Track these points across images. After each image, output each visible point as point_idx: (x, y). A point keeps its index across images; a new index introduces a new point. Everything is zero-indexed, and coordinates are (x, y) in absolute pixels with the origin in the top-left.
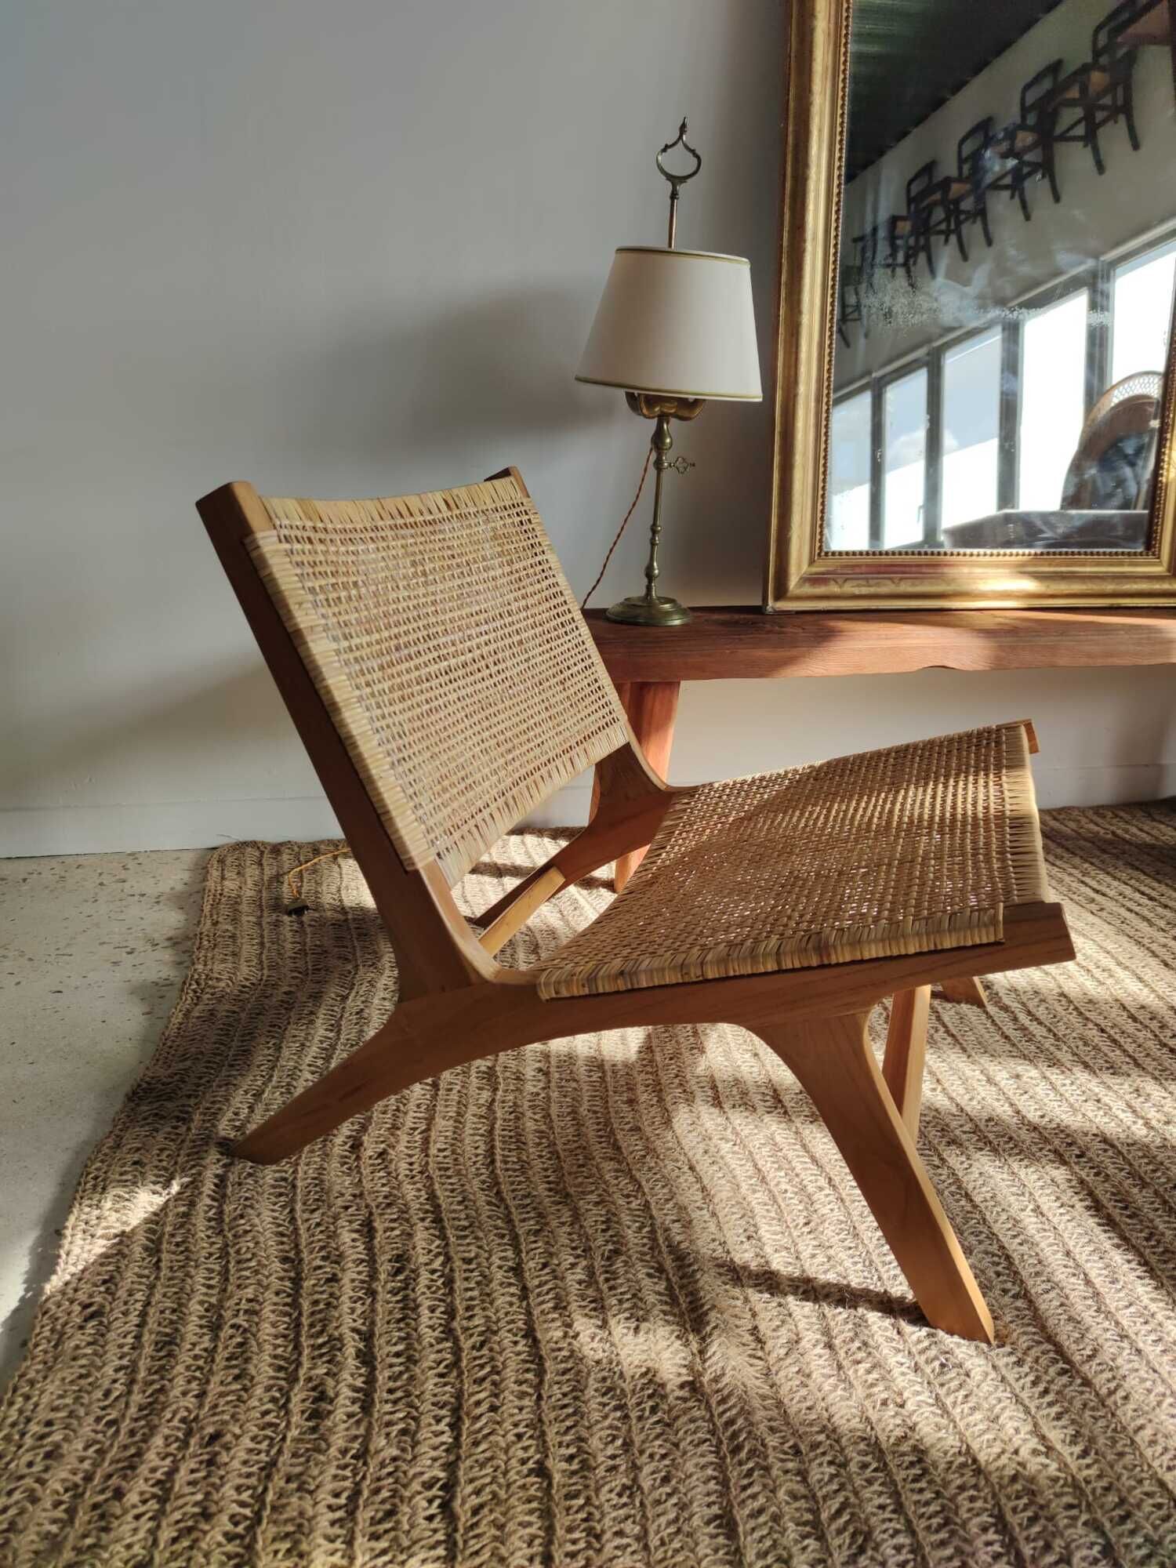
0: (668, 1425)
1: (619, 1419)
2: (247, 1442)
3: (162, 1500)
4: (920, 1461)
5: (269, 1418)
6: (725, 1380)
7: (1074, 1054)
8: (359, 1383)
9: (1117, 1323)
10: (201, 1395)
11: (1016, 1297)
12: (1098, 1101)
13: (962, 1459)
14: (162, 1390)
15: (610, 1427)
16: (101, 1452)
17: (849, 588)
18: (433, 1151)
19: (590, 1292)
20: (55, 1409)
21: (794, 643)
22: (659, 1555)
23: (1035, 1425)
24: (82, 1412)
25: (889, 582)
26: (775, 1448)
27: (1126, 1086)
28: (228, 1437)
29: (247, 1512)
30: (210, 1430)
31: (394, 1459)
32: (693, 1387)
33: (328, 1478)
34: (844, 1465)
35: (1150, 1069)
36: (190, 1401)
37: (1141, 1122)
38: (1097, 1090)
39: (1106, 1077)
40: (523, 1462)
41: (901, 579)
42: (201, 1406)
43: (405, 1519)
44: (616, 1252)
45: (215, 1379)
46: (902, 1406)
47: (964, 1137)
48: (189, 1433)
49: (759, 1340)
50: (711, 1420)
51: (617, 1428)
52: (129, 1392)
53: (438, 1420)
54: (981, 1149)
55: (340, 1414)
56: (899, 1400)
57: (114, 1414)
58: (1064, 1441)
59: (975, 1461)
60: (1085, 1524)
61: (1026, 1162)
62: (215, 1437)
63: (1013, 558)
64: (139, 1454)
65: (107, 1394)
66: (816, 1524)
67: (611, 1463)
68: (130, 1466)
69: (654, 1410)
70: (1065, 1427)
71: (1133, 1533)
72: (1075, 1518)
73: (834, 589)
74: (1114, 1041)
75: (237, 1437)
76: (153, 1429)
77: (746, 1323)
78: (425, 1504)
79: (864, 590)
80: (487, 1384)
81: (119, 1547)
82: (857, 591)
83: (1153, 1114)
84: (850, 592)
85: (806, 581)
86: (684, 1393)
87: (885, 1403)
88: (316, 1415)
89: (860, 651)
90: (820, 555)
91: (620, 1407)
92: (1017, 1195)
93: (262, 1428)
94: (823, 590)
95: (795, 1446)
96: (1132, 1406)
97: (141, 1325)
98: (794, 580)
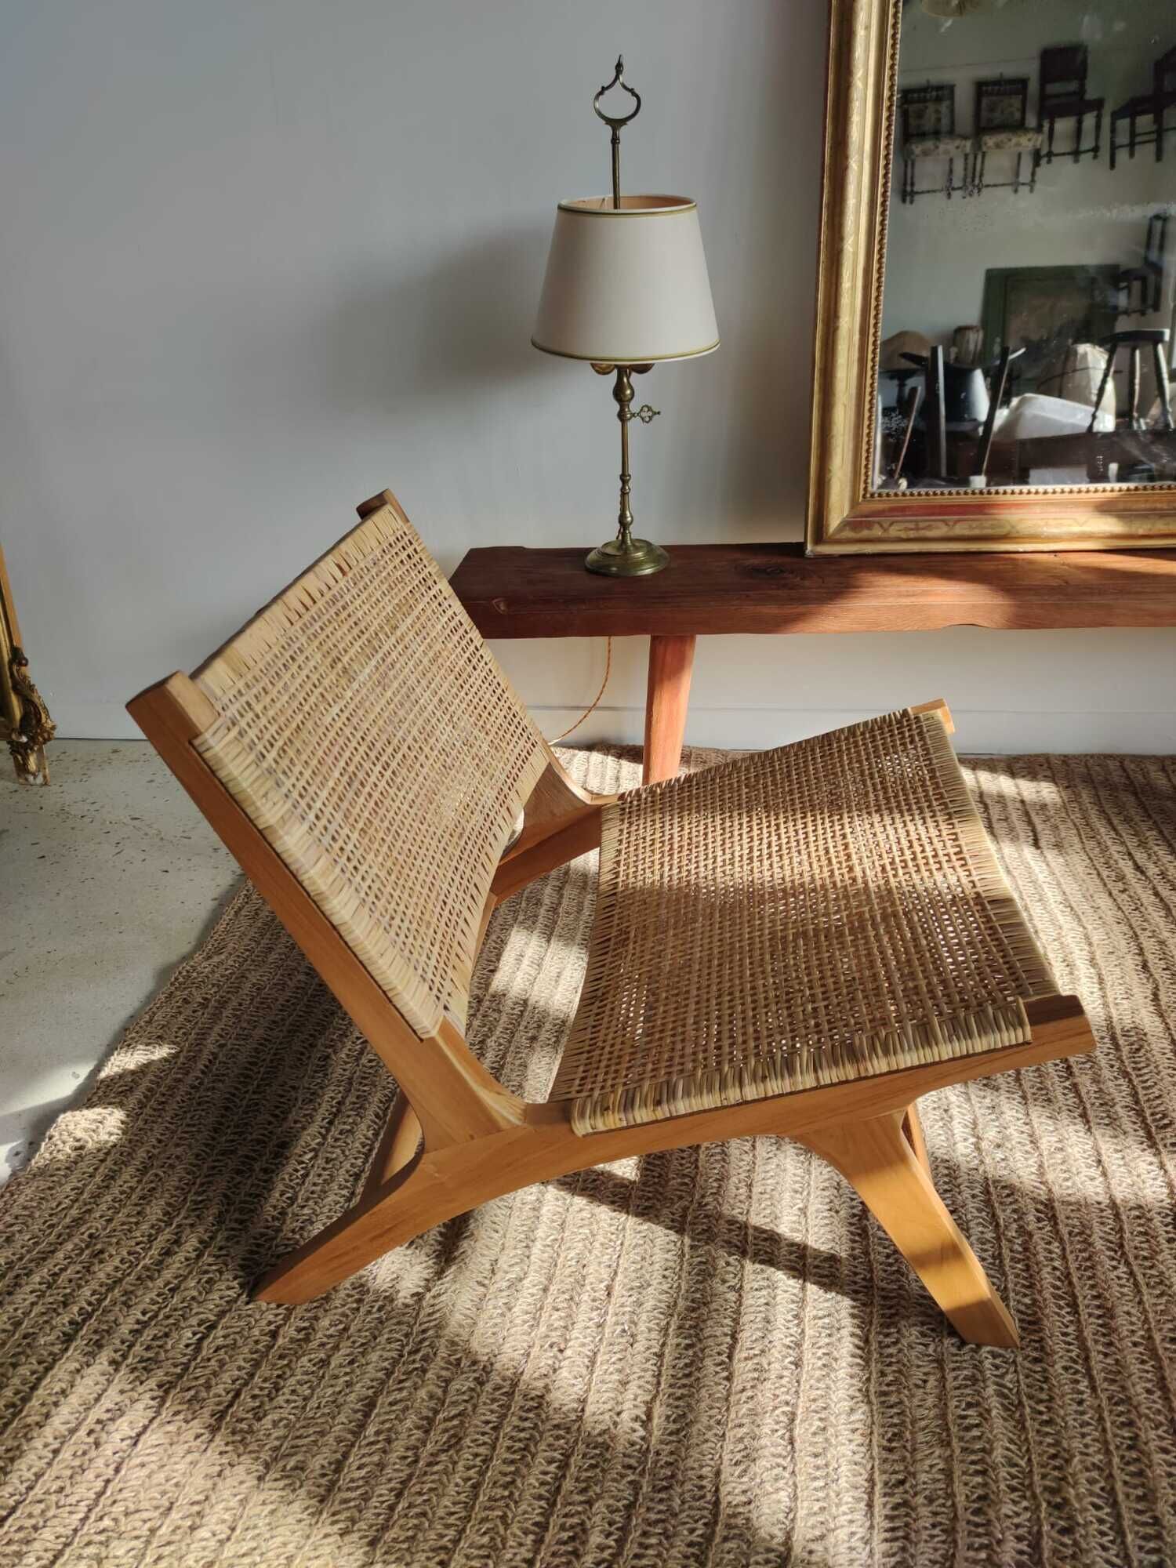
0: (381, 1322)
1: (352, 1309)
2: (117, 1262)
3: (49, 1287)
4: (542, 1397)
5: (138, 1249)
6: (443, 1298)
10: (109, 1221)
12: (946, 1111)
13: (574, 1405)
14: (89, 1211)
15: (342, 1314)
16: (36, 1244)
17: (893, 532)
20: (25, 1208)
21: (804, 600)
22: (311, 1414)
23: (654, 1398)
24: (37, 1214)
25: (940, 524)
26: (442, 1358)
27: (988, 1100)
28: (106, 1255)
29: (90, 1309)
30: (100, 1247)
31: (193, 1298)
32: (419, 1297)
33: (146, 1299)
34: (482, 1384)
35: (1026, 1085)
36: (100, 1224)
37: (973, 1140)
40: (270, 1323)
41: (957, 522)
42: (105, 1229)
43: (170, 1343)
45: (125, 1211)
46: (561, 1351)
48: (87, 1247)
49: (493, 1271)
50: (411, 1327)
51: (347, 1316)
52: (71, 1207)
56: (562, 1346)
57: (55, 1220)
58: (668, 1417)
59: (583, 1410)
60: (630, 1483)
62: (101, 1252)
63: (1099, 495)
64: (53, 1252)
65: (60, 1204)
66: (431, 1421)
67: (325, 1340)
68: (44, 1258)
69: (380, 1308)
70: (677, 1407)
71: (661, 1501)
72: (623, 1476)
73: (877, 532)
75: (111, 1256)
76: (70, 1236)
77: (492, 1254)
79: (912, 534)
81: (11, 1309)
82: (903, 535)
83: (991, 1134)
84: (895, 538)
85: (846, 524)
86: (409, 1301)
87: (551, 1346)
88: (168, 1253)
89: (876, 608)
90: (864, 496)
91: (359, 1301)
92: (796, 1192)
93: (129, 1253)
94: (865, 533)
95: (459, 1360)
96: (750, 1405)
97: (102, 1161)
98: (834, 522)
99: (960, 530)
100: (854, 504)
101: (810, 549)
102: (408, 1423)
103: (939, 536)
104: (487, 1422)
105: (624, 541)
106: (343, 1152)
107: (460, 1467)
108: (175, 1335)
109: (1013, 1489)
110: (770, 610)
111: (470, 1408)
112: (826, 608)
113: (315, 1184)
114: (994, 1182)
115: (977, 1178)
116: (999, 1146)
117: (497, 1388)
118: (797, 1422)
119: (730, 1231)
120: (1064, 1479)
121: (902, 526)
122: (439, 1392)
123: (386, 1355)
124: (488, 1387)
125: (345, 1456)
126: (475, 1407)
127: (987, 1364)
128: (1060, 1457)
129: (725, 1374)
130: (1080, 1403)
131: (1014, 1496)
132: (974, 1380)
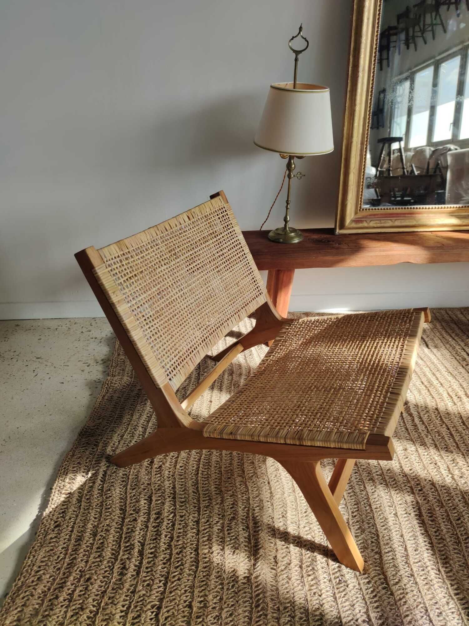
0: (236, 593)
1: (220, 589)
2: (98, 581)
3: (70, 601)
4: (321, 619)
5: (106, 574)
6: (260, 578)
7: (433, 440)
8: (137, 563)
9: (412, 569)
10: (87, 562)
11: (376, 553)
12: (436, 464)
13: (337, 620)
14: (75, 558)
15: (217, 592)
16: (54, 580)
17: (372, 224)
18: (178, 467)
19: (221, 534)
20: (42, 562)
21: (343, 254)
23: (367, 610)
24: (50, 564)
25: (390, 221)
26: (271, 607)
27: (450, 458)
28: (92, 580)
29: (95, 609)
30: (87, 576)
31: (144, 595)
32: (248, 578)
33: (121, 598)
34: (293, 617)
35: (462, 450)
36: (83, 564)
37: (450, 476)
38: (436, 458)
39: (442, 452)
40: (185, 602)
41: (396, 220)
42: (86, 566)
43: (143, 619)
44: (233, 518)
45: (92, 556)
46: (320, 596)
47: (376, 477)
48: (81, 576)
49: (276, 562)
50: (251, 594)
51: (219, 592)
52: (65, 558)
53: (160, 581)
54: (381, 484)
55: (129, 575)
56: (320, 593)
57: (59, 566)
58: (376, 617)
59: (341, 622)
61: (397, 491)
62: (89, 579)
63: (449, 209)
64: (65, 582)
65: (58, 557)
67: (214, 606)
68: (61, 587)
69: (233, 586)
70: (378, 612)
73: (365, 224)
74: (452, 435)
75: (96, 580)
76: (70, 573)
77: (273, 554)
78: (150, 614)
79: (379, 225)
80: (179, 569)
81: (55, 617)
82: (375, 225)
83: (456, 473)
84: (372, 226)
85: (353, 221)
86: (245, 581)
87: (315, 594)
88: (122, 574)
89: (371, 256)
90: (360, 210)
91: (222, 584)
92: (390, 506)
93: (104, 577)
94: (360, 225)
95: (278, 607)
96: (406, 606)
97: (72, 531)
98: (348, 221)
99: (397, 223)
100: (356, 213)
101: (338, 231)
103: (389, 226)
106: (187, 511)
108: (144, 615)
110: (329, 258)
112: (352, 257)
113: (179, 529)
114: (465, 493)
115: (457, 492)
116: (461, 477)
118: (429, 611)
119: (369, 527)
121: (375, 222)
123: (245, 609)
129: (389, 593)
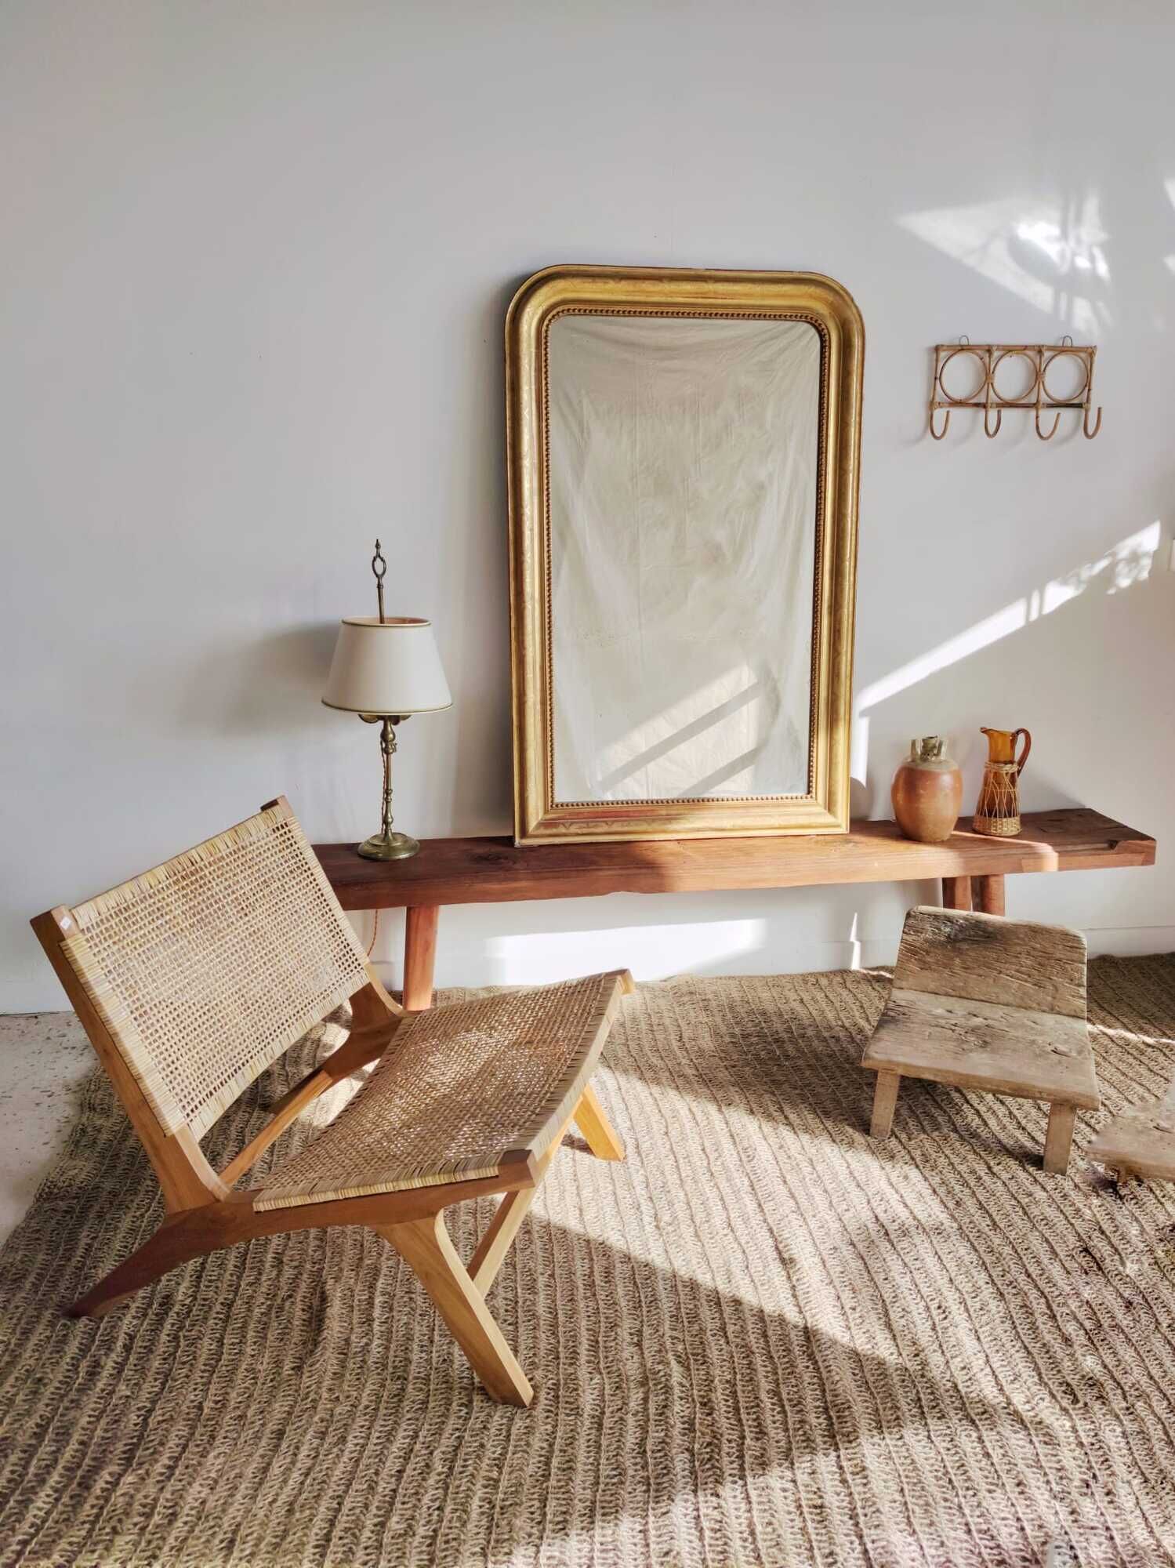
8: (119, 1360)
15: (246, 1388)
17: (573, 829)
19: (265, 1319)
25: (603, 824)
28: (46, 1381)
31: (127, 1397)
40: (192, 1401)
44: (290, 1296)
53: (156, 1380)
55: (105, 1373)
67: (237, 1404)
69: (272, 1381)
73: (562, 830)
75: (51, 1381)
79: (585, 831)
80: (187, 1366)
82: (579, 831)
84: (573, 833)
85: (541, 825)
90: (552, 806)
94: (554, 831)
98: (532, 823)
99: (616, 827)
100: (546, 812)
101: (518, 842)
102: (308, 1437)
103: (602, 831)
104: (362, 1427)
105: (386, 833)
107: (346, 1453)
109: (681, 1399)
111: (350, 1421)
117: (367, 1407)
120: (711, 1390)
121: (578, 825)
122: (328, 1417)
123: (285, 1403)
124: (361, 1407)
125: (269, 1464)
126: (353, 1420)
127: (668, 1343)
128: (709, 1381)
130: (721, 1350)
131: (683, 1402)
132: (660, 1351)
